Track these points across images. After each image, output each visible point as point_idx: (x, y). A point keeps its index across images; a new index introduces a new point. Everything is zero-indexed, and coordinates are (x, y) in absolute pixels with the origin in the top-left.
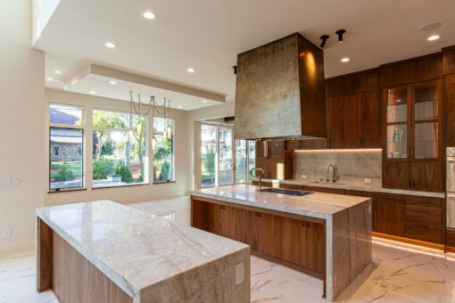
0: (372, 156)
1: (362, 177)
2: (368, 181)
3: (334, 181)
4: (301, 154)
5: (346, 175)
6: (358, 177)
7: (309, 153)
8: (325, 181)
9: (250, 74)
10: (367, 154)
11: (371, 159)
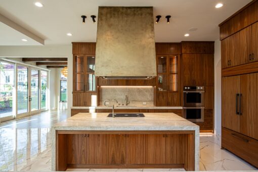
0: (147, 90)
1: (141, 101)
2: (145, 103)
3: (127, 105)
4: (104, 88)
5: (133, 101)
6: (139, 101)
7: (111, 88)
8: (125, 105)
9: (112, 25)
10: (145, 89)
11: (146, 92)
